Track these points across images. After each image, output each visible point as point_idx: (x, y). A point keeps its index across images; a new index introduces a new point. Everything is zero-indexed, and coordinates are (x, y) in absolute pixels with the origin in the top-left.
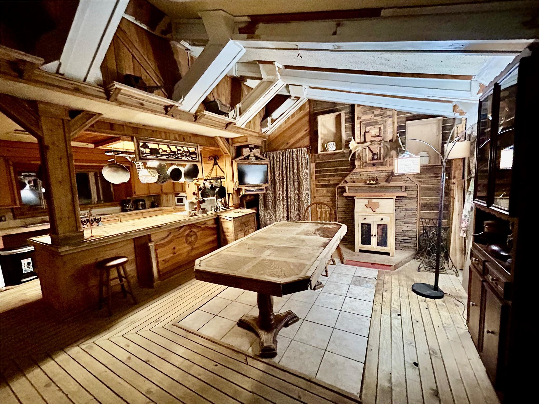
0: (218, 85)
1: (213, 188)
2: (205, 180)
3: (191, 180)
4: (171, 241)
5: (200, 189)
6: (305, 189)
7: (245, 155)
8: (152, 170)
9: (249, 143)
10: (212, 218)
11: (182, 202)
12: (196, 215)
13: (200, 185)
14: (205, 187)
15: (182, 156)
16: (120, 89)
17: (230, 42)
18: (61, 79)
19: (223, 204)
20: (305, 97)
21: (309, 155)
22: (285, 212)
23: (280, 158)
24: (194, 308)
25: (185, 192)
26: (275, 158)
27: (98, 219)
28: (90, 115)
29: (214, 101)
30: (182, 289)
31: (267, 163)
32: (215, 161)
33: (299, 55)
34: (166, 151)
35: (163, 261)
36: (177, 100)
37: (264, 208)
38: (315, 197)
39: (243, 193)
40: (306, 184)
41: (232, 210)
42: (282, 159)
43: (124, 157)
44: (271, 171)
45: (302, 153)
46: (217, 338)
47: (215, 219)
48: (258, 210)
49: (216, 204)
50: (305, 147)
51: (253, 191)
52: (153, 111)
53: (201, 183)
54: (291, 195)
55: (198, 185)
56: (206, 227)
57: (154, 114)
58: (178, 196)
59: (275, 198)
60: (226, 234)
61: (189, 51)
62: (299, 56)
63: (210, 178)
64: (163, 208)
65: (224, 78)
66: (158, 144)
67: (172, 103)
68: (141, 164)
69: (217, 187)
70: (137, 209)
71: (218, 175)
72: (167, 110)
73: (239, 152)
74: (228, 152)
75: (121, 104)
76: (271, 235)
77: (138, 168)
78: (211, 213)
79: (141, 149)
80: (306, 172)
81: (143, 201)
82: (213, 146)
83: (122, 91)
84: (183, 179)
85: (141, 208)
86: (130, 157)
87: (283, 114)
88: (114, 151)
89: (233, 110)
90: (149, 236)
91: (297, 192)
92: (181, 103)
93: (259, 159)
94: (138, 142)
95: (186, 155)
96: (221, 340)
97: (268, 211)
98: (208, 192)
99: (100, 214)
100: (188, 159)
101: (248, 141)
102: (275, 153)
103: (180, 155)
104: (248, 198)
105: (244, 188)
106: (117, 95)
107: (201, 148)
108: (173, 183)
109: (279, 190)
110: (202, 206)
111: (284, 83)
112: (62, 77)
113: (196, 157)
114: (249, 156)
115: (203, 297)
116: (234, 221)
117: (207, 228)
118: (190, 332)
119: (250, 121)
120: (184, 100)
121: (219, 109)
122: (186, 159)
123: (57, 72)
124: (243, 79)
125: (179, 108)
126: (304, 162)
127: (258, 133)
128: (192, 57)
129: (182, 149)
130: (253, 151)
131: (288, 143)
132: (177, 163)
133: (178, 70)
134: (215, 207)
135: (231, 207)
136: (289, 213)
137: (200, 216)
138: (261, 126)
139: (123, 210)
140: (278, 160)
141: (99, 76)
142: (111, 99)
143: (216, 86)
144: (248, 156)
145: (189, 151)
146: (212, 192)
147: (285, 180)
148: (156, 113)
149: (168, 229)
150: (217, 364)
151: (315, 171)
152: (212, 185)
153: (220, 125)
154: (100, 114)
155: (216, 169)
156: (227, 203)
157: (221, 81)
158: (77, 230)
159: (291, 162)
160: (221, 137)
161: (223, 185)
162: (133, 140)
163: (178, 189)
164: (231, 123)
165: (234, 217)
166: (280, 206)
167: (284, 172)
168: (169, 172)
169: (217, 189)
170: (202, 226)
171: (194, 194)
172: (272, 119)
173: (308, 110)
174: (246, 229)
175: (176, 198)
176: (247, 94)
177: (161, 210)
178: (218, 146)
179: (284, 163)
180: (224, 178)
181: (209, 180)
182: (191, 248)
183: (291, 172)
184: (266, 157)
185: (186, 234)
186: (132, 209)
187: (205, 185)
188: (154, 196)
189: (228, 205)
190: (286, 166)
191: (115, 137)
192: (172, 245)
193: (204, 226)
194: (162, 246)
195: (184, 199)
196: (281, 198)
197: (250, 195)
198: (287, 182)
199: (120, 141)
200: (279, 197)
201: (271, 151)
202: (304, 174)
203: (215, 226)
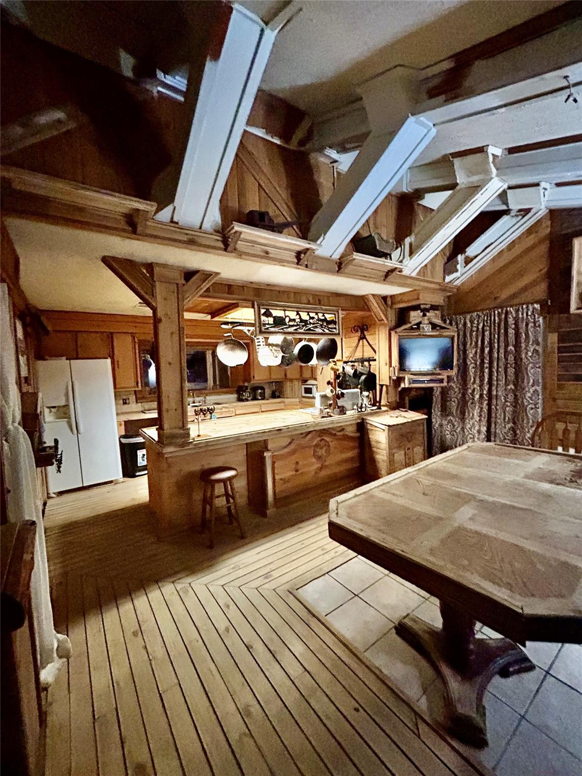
0: (376, 211)
1: (357, 375)
2: (346, 362)
3: (326, 363)
4: (293, 452)
5: (337, 377)
6: (531, 381)
7: (414, 322)
8: (274, 348)
9: (422, 302)
10: (354, 422)
11: (311, 393)
12: (331, 416)
13: (338, 370)
14: (344, 374)
15: (316, 327)
16: (241, 233)
17: (408, 120)
18: (174, 229)
19: (371, 401)
20: (543, 207)
21: (544, 318)
22: (484, 422)
23: (478, 324)
24: (321, 569)
25: (315, 379)
26: (469, 325)
27: (211, 410)
28: (207, 275)
29: (371, 235)
30: (305, 530)
31: (453, 334)
32: (362, 332)
33: (569, 96)
34: (294, 320)
35: (281, 479)
36: (315, 240)
37: (442, 411)
38: (554, 400)
39: (405, 384)
40: (533, 373)
41: (387, 411)
42: (483, 328)
43: (242, 331)
44: (458, 348)
45: (530, 314)
46: (358, 644)
47: (358, 424)
48: (429, 414)
49: (360, 401)
50: (537, 302)
51: (423, 382)
52: (281, 262)
53: (340, 366)
54: (500, 393)
55: (335, 371)
56: (344, 435)
57: (281, 265)
58: (306, 383)
59: (464, 395)
60: (375, 449)
61: (335, 165)
62: (571, 99)
63: (354, 360)
64: (286, 400)
65: (386, 197)
66: (285, 310)
67: (308, 246)
68: (261, 338)
69: (363, 374)
70: (255, 399)
71: (365, 354)
72: (300, 257)
73: (402, 317)
74: (384, 319)
75: (241, 255)
76: (465, 469)
77: (258, 345)
78: (351, 414)
79: (263, 318)
80: (536, 351)
81: (262, 388)
82: (362, 309)
83: (242, 236)
84: (314, 361)
85: (260, 398)
86: (249, 331)
87: (489, 246)
88: (232, 323)
89: (400, 248)
90: (265, 442)
91: (513, 387)
92: (320, 245)
93: (438, 328)
94: (259, 309)
95: (321, 326)
96: (366, 654)
97: (449, 418)
98: (348, 381)
99: (215, 402)
100: (323, 331)
101: (421, 297)
102: (468, 317)
103: (312, 326)
104: (413, 393)
105: (407, 377)
106: (236, 242)
107: (342, 314)
108: (301, 366)
109: (474, 382)
110: (340, 402)
111: (501, 184)
112: (177, 226)
113: (335, 328)
114: (420, 323)
115: (336, 552)
116: (389, 430)
117: (346, 438)
118: (314, 615)
119: (426, 265)
120: (324, 239)
121: (378, 247)
122: (321, 331)
123: (172, 221)
124: (419, 194)
125: (317, 253)
126: (531, 330)
127: (439, 284)
128: (339, 173)
129: (316, 317)
130: (428, 314)
131: (496, 299)
132: (307, 337)
133: (318, 195)
134: (360, 405)
135: (384, 406)
136: (493, 425)
137: (337, 418)
138: (444, 271)
139: (240, 400)
140: (475, 329)
141: (217, 219)
142: (229, 249)
143: (374, 212)
144: (418, 324)
145: (326, 318)
146: (354, 380)
147: (486, 365)
148: (285, 264)
149: (290, 434)
150: (360, 708)
151: (559, 348)
152: (356, 371)
153: (375, 275)
154: (217, 274)
155: (363, 346)
156: (378, 399)
157: (380, 205)
158: (184, 426)
159: (502, 331)
160: (373, 295)
161: (372, 371)
162: (253, 307)
163: (307, 374)
164: (393, 270)
165: (391, 424)
166: (473, 410)
167: (487, 350)
168: (296, 351)
169: (363, 377)
170: (338, 434)
171: (329, 383)
172: (467, 258)
173: (549, 230)
174: (409, 445)
175: (303, 387)
176: (422, 219)
177: (284, 402)
178: (369, 310)
179: (487, 333)
180: (375, 360)
181: (352, 362)
182: (320, 465)
183: (502, 351)
184: (451, 324)
185: (314, 443)
186: (249, 399)
187: (345, 370)
188: (276, 382)
189: (380, 402)
190: (490, 339)
191: (233, 304)
192: (294, 458)
193: (341, 433)
194: (282, 457)
195: (314, 390)
196: (477, 396)
197: (417, 389)
198: (490, 368)
199: (239, 308)
200: (473, 394)
201: (460, 314)
202: (530, 354)
203: (358, 435)
